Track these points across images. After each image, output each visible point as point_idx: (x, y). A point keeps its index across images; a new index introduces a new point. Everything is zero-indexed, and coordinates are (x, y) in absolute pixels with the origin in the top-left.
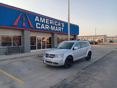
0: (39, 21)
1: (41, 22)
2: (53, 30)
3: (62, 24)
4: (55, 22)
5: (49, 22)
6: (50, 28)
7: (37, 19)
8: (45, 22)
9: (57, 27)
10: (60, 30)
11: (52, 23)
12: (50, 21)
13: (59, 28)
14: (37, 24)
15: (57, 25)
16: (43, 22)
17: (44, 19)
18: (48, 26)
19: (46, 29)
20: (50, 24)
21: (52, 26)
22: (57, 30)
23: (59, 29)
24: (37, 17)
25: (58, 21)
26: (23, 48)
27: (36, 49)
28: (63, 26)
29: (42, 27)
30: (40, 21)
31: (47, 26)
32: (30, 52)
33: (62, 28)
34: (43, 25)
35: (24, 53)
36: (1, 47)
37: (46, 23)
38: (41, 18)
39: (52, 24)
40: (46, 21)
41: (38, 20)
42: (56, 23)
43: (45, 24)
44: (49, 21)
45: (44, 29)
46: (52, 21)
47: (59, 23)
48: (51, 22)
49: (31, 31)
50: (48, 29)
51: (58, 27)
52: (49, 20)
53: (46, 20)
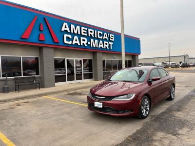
0: (69, 31)
1: (72, 32)
2: (94, 46)
3: (111, 35)
4: (99, 32)
5: (88, 33)
6: (89, 43)
7: (66, 27)
8: (79, 33)
9: (101, 42)
10: (107, 46)
11: (92, 34)
12: (89, 30)
13: (105, 42)
14: (66, 36)
15: (101, 37)
16: (76, 32)
17: (78, 27)
19: (82, 44)
20: (89, 35)
21: (92, 40)
22: (101, 46)
23: (105, 45)
24: (65, 24)
25: (104, 30)
26: (42, 78)
27: (65, 81)
28: (113, 40)
29: (74, 42)
31: (84, 40)
32: (54, 86)
33: (111, 43)
34: (76, 37)
35: (44, 88)
36: (1, 78)
37: (83, 34)
38: (73, 26)
39: (93, 36)
40: (83, 31)
42: (100, 34)
43: (80, 36)
44: (87, 31)
45: (79, 44)
46: (93, 31)
47: (105, 34)
48: (91, 32)
49: (55, 48)
50: (86, 45)
51: (104, 40)
52: (86, 29)
53: (82, 28)
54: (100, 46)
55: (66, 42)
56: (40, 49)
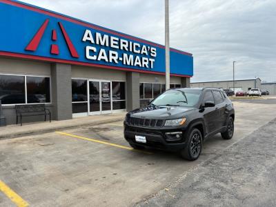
0: (93, 42)
1: (98, 43)
2: (128, 63)
3: (152, 48)
4: (135, 44)
5: (119, 45)
6: (121, 59)
7: (88, 36)
8: (107, 45)
9: (138, 58)
10: (147, 63)
11: (126, 46)
12: (122, 41)
13: (144, 59)
14: (88, 48)
15: (139, 52)
16: (103, 43)
17: (106, 37)
18: (116, 53)
19: (111, 61)
20: (122, 48)
21: (125, 55)
22: (138, 64)
23: (144, 63)
24: (88, 32)
25: (142, 42)
26: (54, 107)
27: (87, 111)
28: (155, 56)
29: (100, 57)
30: (95, 41)
31: (114, 55)
32: (71, 118)
33: (152, 60)
34: (103, 51)
35: (57, 120)
37: (112, 46)
38: (98, 35)
39: (127, 50)
40: (112, 42)
41: (91, 39)
42: (137, 46)
43: (108, 48)
44: (119, 42)
45: (107, 60)
46: (127, 42)
47: (144, 47)
48: (124, 43)
49: (72, 65)
50: (116, 62)
51: (141, 55)
52: (117, 39)
53: (112, 38)
54: (136, 63)
55: (88, 56)
56: (52, 66)
